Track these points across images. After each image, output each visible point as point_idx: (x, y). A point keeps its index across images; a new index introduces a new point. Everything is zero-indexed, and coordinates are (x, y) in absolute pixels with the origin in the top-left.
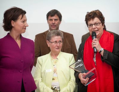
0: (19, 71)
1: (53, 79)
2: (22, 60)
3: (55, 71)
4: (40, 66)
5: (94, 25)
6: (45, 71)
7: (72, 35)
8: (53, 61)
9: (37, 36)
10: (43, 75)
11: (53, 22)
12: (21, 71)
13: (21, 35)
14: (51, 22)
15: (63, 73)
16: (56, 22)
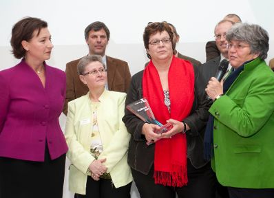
0: (41, 123)
1: (93, 135)
2: (46, 106)
3: (95, 123)
4: (72, 115)
5: (161, 42)
6: (79, 122)
7: (126, 64)
8: (92, 106)
9: (70, 65)
10: (76, 129)
11: (99, 40)
12: (44, 123)
13: (44, 63)
14: (94, 41)
15: (109, 125)
16: (104, 41)
